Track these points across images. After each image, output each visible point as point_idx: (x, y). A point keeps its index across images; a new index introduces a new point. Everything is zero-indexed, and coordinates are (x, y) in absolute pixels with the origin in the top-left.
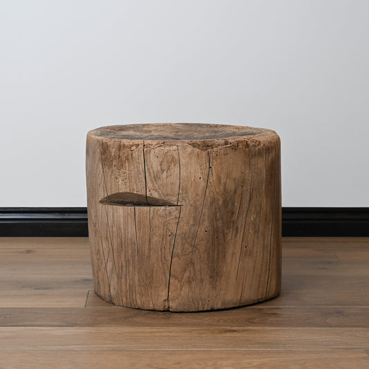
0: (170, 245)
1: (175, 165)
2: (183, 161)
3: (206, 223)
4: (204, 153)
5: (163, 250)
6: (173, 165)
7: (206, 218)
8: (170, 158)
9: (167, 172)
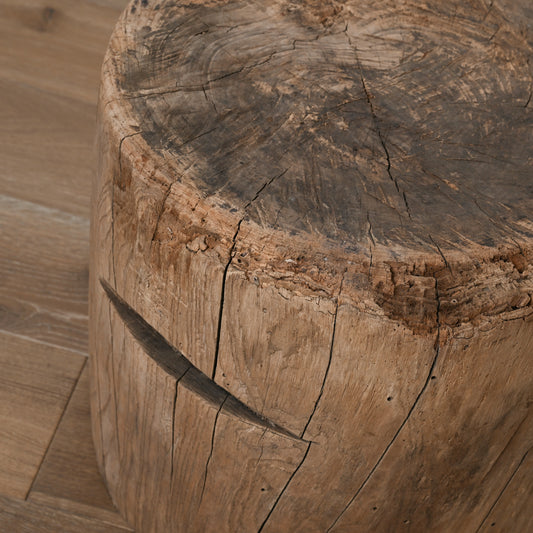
0: (260, 507)
1: (315, 349)
2: (343, 347)
3: (381, 494)
4: (423, 343)
5: (239, 508)
6: (308, 347)
7: (383, 484)
8: (303, 328)
9: (287, 356)
